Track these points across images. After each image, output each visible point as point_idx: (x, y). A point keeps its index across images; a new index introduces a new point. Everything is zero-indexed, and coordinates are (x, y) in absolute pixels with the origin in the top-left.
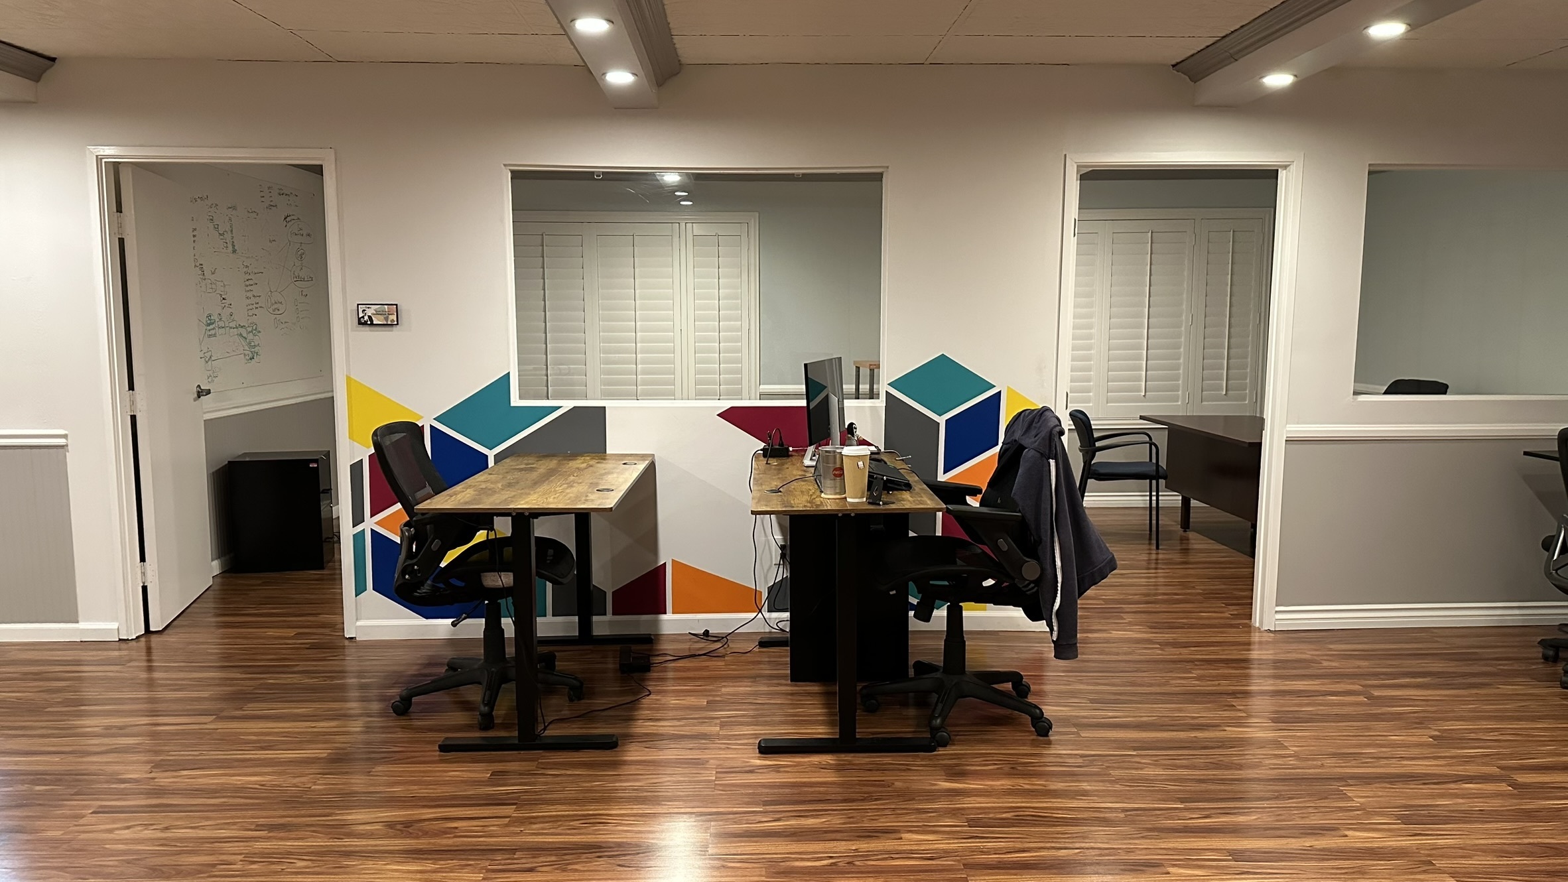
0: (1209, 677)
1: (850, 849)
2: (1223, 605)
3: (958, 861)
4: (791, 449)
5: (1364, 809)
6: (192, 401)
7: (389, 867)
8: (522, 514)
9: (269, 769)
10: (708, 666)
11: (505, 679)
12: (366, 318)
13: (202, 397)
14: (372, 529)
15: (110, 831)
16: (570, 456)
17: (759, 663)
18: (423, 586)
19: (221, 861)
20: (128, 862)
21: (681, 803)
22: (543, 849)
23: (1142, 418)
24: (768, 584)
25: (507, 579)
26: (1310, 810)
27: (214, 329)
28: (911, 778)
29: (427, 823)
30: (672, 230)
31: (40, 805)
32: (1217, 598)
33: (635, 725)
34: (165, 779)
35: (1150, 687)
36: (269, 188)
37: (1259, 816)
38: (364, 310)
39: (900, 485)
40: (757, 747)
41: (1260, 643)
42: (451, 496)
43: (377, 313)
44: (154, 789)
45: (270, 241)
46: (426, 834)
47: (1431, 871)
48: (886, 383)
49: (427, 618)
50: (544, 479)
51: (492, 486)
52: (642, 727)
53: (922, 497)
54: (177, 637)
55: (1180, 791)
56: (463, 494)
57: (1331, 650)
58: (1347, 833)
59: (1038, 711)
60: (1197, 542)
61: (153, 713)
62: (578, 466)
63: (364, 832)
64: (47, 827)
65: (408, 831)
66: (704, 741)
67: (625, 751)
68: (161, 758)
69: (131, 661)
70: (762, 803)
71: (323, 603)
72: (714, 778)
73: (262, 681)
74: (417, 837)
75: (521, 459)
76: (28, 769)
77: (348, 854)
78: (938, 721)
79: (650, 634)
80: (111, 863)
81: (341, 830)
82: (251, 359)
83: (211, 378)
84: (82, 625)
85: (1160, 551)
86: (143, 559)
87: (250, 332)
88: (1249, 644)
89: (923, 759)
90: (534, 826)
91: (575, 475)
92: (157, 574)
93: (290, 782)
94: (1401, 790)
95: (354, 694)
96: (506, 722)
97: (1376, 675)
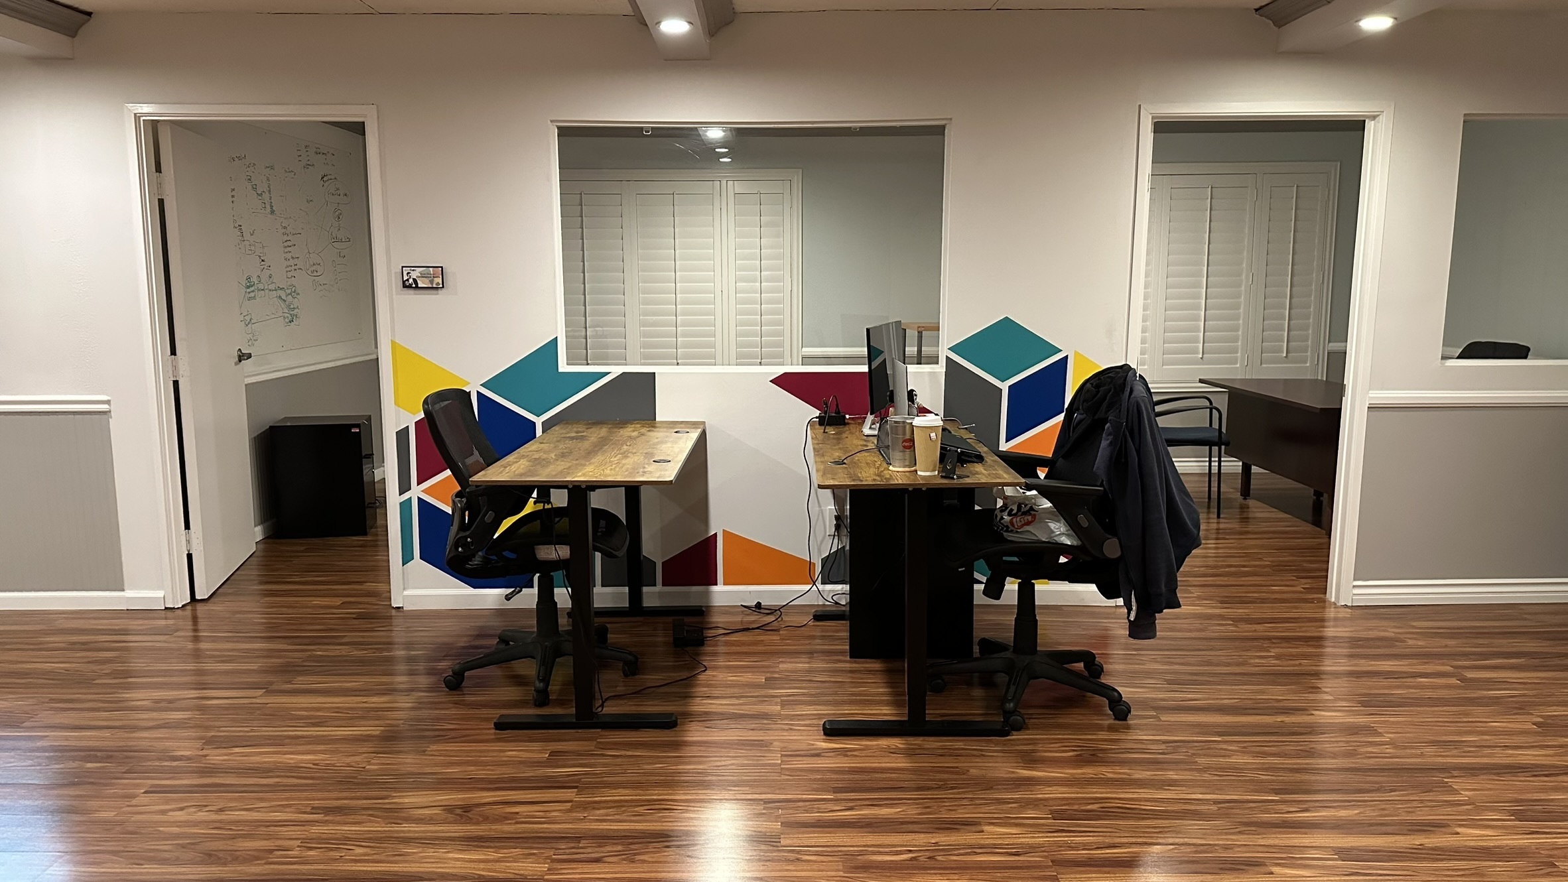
0: (1289, 656)
1: (929, 843)
2: (1294, 578)
3: (1046, 857)
4: (847, 416)
5: (1473, 804)
6: (233, 364)
7: (451, 855)
8: (580, 486)
9: (322, 747)
10: (763, 641)
11: (558, 653)
12: (411, 281)
13: (243, 361)
14: (418, 497)
15: (164, 812)
16: (619, 424)
17: (813, 637)
18: (474, 557)
19: (277, 846)
20: (183, 846)
21: (747, 788)
22: (609, 838)
23: (1201, 381)
24: (821, 555)
25: (564, 552)
26: (1415, 804)
27: (253, 291)
28: (987, 765)
29: (488, 807)
30: (713, 188)
31: (92, 783)
32: (1287, 570)
33: (694, 703)
34: (217, 757)
35: (1228, 666)
36: (306, 147)
37: (1362, 810)
38: (408, 273)
39: (971, 457)
40: (822, 729)
41: (1336, 619)
42: (506, 467)
43: (423, 276)
44: (206, 767)
45: (307, 201)
46: (486, 819)
47: (1555, 874)
48: (946, 347)
49: (475, 587)
50: (596, 449)
51: (545, 456)
52: (699, 705)
53: (996, 470)
54: (223, 605)
55: (1273, 781)
56: (517, 465)
57: (1414, 627)
58: (1459, 830)
59: (1116, 694)
60: (1258, 510)
61: (201, 686)
62: (628, 434)
63: (423, 817)
64: (99, 807)
65: (468, 816)
66: (765, 722)
67: (685, 731)
68: (213, 734)
69: (177, 630)
70: (832, 789)
71: (367, 571)
72: (779, 762)
73: (309, 653)
74: (478, 823)
75: (570, 427)
76: (77, 745)
77: (407, 841)
78: (1012, 705)
79: (702, 606)
80: (166, 848)
81: (395, 814)
82: (290, 322)
83: (252, 341)
84: (128, 593)
85: (1221, 520)
86: (187, 527)
87: (289, 294)
88: (1323, 620)
89: (996, 744)
90: (598, 812)
91: (628, 444)
92: (202, 543)
93: (342, 761)
94: (1511, 783)
95: (402, 667)
96: (561, 698)
97: (1466, 655)
